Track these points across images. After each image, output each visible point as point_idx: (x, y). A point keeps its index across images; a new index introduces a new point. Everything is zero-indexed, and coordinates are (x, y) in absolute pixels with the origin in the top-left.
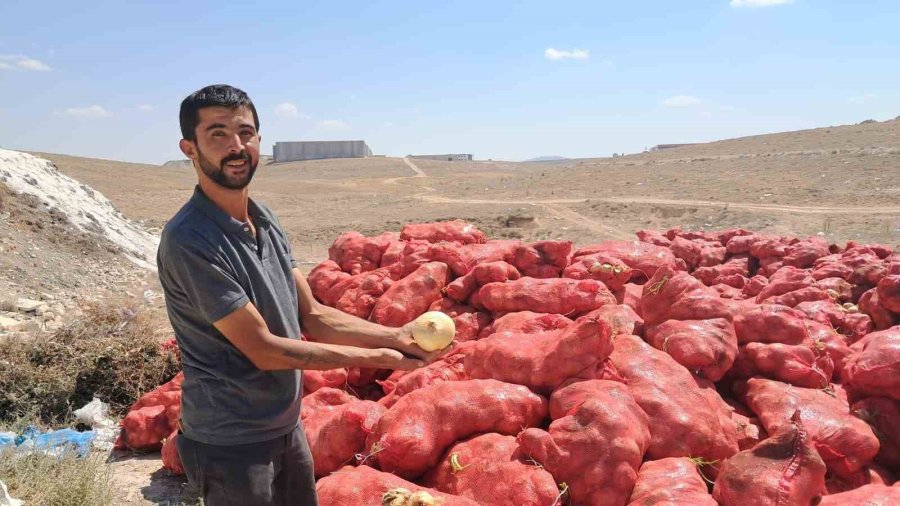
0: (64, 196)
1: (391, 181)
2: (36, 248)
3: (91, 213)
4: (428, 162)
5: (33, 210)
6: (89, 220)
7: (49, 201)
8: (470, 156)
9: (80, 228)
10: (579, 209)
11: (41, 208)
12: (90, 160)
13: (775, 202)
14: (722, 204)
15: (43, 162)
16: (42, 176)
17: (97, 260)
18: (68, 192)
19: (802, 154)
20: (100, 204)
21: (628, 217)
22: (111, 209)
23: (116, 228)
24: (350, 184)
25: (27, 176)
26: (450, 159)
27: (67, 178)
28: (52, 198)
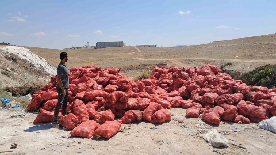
0: (33, 59)
1: (130, 53)
2: (26, 74)
3: (41, 64)
4: (142, 48)
5: (25, 63)
6: (40, 66)
7: (29, 61)
8: (155, 45)
9: (38, 68)
10: (181, 61)
11: (27, 63)
12: (42, 48)
13: (239, 59)
14: (222, 59)
15: (28, 50)
16: (28, 54)
17: (42, 77)
18: (35, 58)
19: (251, 44)
20: (44, 61)
21: (195, 64)
22: (46, 63)
23: (48, 68)
24: (118, 55)
25: (24, 54)
26: (149, 47)
27: (34, 54)
28: (30, 60)
